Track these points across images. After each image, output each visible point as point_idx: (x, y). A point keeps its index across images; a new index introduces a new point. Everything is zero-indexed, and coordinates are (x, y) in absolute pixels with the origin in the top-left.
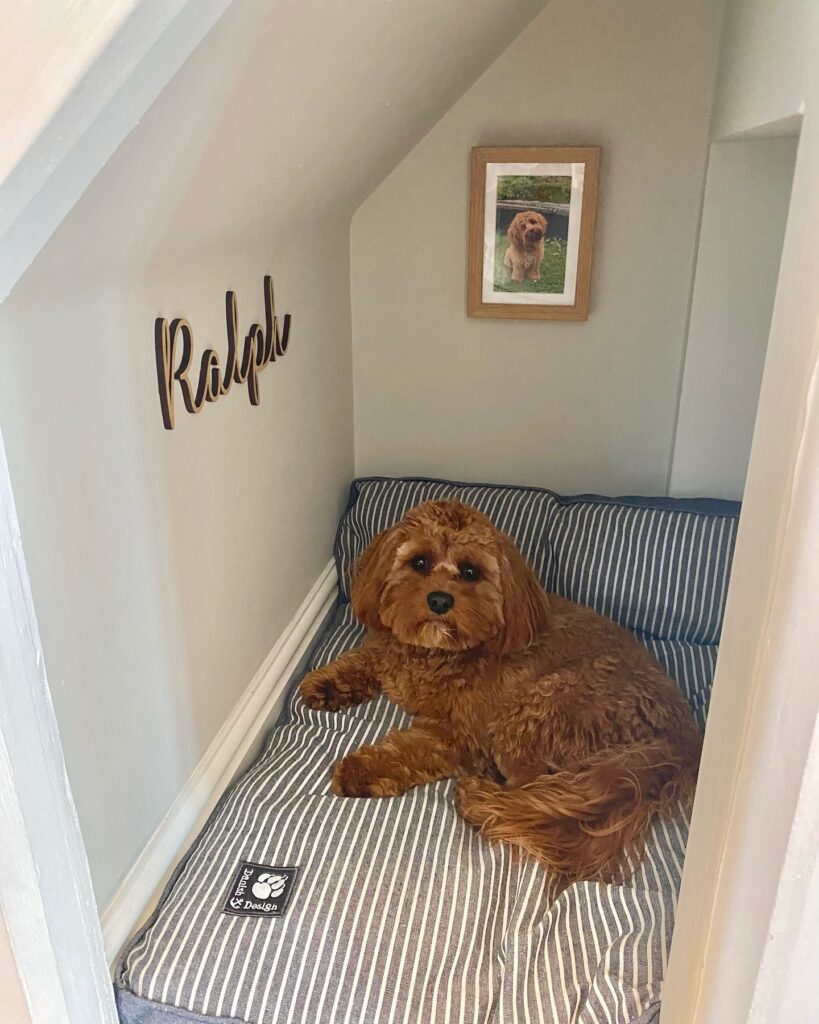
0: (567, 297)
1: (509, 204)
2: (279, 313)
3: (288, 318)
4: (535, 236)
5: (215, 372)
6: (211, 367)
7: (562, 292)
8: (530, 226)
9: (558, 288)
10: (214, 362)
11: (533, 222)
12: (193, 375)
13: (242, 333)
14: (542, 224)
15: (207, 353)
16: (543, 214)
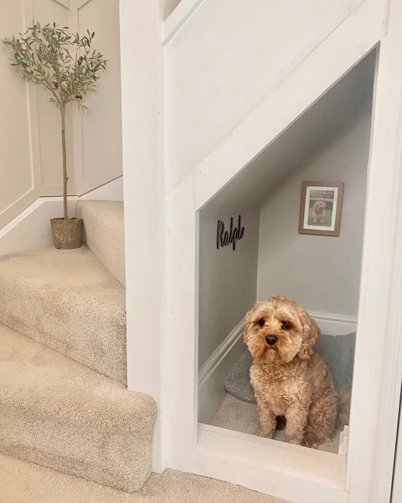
0: (332, 228)
1: (312, 199)
2: (242, 226)
3: (243, 228)
4: (321, 209)
5: (227, 237)
6: (227, 236)
7: (330, 226)
8: (320, 206)
9: (329, 224)
10: (228, 235)
11: (321, 204)
12: (223, 236)
13: (233, 229)
14: (324, 205)
15: (226, 232)
16: (325, 202)
